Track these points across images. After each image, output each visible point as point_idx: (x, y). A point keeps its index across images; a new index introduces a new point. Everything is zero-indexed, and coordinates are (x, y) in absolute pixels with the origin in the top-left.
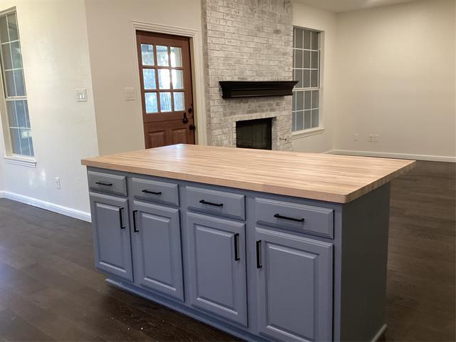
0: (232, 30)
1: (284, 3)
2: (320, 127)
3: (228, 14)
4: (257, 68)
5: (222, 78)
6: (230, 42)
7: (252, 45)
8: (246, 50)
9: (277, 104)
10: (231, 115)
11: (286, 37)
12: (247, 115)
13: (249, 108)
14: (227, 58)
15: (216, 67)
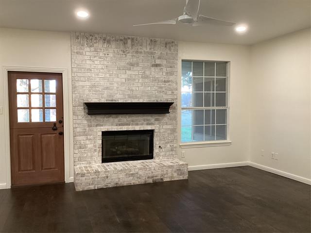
0: (100, 67)
1: (166, 44)
2: (228, 140)
3: (95, 57)
4: (129, 92)
5: (87, 100)
6: (98, 75)
7: (123, 76)
8: (116, 80)
9: (156, 120)
10: (97, 126)
11: (170, 69)
12: (116, 127)
13: (119, 121)
14: (93, 86)
15: (81, 93)
